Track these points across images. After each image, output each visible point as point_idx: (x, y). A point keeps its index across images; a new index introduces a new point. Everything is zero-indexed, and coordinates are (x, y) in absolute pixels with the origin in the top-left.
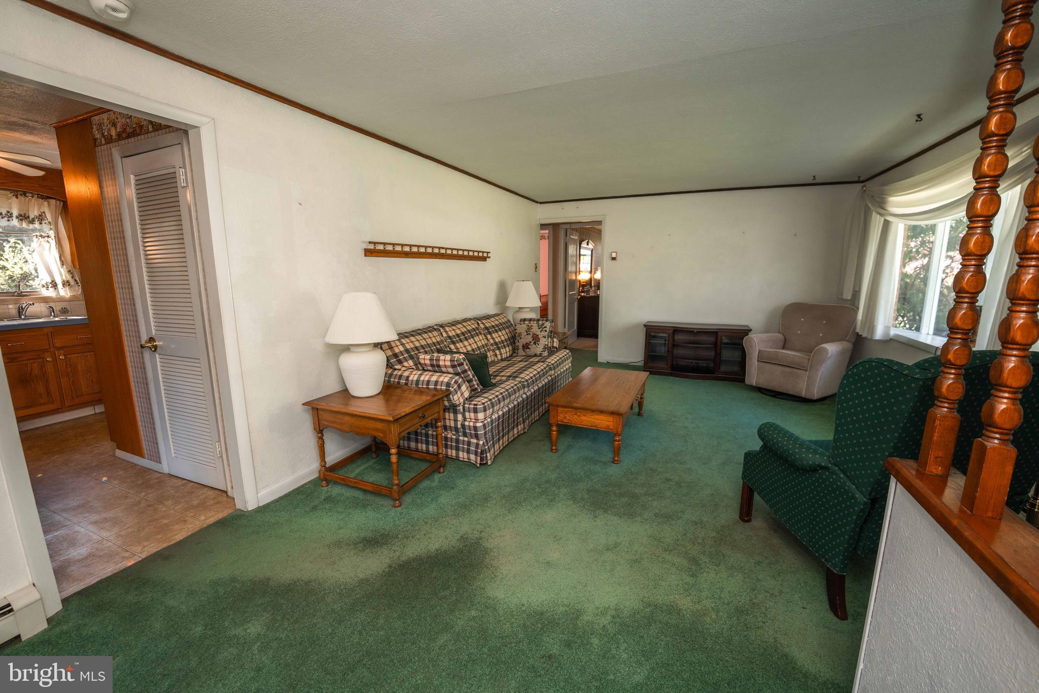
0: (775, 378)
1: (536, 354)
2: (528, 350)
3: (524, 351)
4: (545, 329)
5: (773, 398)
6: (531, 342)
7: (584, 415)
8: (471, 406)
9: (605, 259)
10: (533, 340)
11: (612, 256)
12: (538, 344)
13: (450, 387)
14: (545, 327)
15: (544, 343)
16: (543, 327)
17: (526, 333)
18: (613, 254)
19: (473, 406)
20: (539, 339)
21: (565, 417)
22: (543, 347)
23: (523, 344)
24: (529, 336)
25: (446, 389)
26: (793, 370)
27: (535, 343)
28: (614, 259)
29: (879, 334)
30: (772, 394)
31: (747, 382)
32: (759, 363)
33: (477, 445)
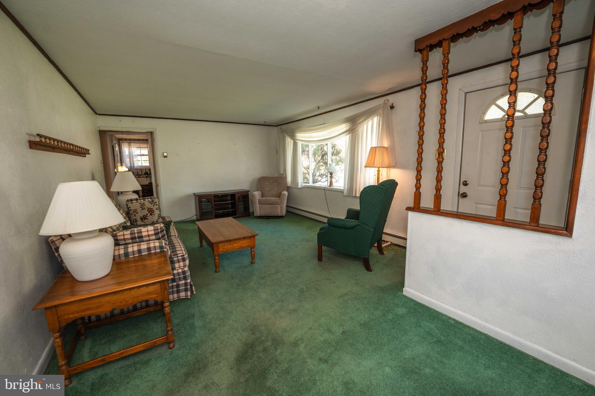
0: (267, 210)
1: (153, 222)
2: (146, 220)
3: (142, 221)
4: (156, 204)
5: (267, 220)
6: (147, 214)
7: (235, 244)
8: (179, 258)
9: (159, 157)
10: (149, 212)
11: (164, 155)
12: (154, 215)
13: (163, 248)
14: (156, 202)
15: (157, 213)
16: (154, 202)
17: (141, 209)
18: (164, 153)
19: (181, 258)
20: (154, 211)
21: (224, 248)
22: (158, 216)
23: (141, 217)
24: (144, 210)
25: (160, 251)
26: (274, 205)
27: (151, 214)
28: (166, 157)
29: (300, 186)
30: (266, 218)
31: (255, 215)
32: (260, 205)
33: (186, 284)
